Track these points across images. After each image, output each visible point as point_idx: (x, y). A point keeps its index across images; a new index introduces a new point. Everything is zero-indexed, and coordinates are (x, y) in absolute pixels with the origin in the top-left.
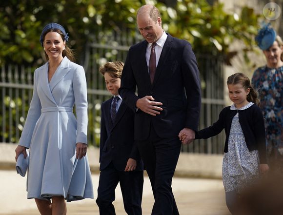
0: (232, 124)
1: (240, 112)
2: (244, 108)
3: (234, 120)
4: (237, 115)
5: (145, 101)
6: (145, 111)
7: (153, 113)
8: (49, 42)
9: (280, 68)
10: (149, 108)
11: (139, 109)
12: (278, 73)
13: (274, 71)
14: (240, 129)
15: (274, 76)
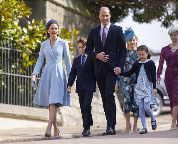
0: (141, 70)
1: (144, 64)
2: (146, 62)
3: (141, 68)
4: (143, 65)
5: (101, 55)
6: (100, 60)
7: (104, 61)
8: (52, 29)
9: (135, 50)
10: (102, 58)
11: (97, 59)
12: (134, 53)
13: (132, 52)
14: (145, 72)
15: (133, 54)
